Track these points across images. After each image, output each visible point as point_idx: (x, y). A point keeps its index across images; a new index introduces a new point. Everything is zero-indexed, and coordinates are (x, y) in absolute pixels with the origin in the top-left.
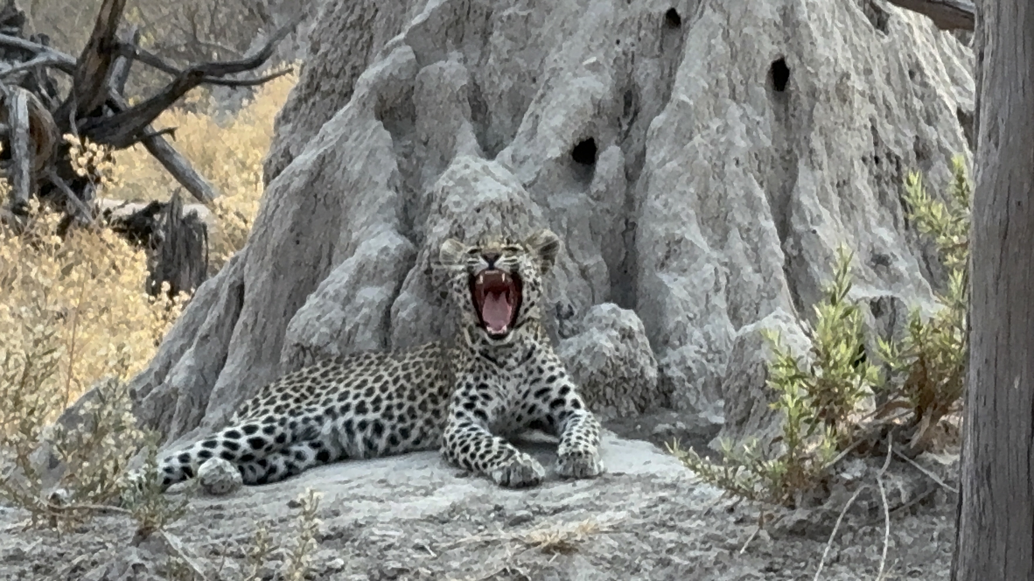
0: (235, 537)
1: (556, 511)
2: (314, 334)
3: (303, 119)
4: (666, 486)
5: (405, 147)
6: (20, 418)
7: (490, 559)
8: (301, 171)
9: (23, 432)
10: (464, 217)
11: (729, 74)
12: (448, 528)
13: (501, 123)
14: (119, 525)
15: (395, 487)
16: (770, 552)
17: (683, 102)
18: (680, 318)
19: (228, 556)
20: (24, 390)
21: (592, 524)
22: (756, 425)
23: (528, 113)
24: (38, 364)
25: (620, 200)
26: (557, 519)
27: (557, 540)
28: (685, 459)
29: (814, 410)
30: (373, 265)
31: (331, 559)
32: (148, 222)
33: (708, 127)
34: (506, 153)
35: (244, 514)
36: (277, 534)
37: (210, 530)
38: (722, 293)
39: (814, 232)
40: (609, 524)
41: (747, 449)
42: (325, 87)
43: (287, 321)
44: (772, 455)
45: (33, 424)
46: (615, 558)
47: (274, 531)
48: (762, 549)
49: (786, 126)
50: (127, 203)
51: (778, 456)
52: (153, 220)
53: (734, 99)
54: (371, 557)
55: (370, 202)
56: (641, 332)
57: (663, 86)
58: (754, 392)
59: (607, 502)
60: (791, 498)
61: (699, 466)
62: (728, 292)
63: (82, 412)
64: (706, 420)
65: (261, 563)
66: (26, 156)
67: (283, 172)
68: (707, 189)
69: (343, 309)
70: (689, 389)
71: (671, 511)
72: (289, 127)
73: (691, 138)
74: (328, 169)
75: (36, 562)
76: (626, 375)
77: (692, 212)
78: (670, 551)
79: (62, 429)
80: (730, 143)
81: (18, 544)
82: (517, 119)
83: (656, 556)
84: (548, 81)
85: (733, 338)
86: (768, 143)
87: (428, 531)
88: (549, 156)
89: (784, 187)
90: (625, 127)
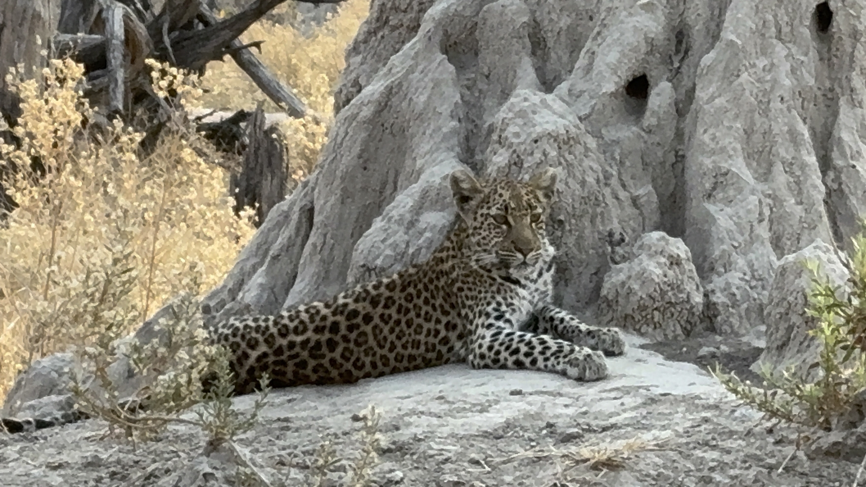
0: (300, 448)
1: (605, 429)
2: (378, 257)
3: (373, 52)
4: (708, 407)
5: (468, 79)
6: (99, 333)
7: (541, 474)
8: (369, 102)
9: (101, 346)
10: (523, 147)
11: (775, 16)
12: (501, 444)
13: (560, 58)
14: (192, 435)
15: (453, 403)
16: (807, 471)
17: (731, 41)
18: (725, 247)
19: (294, 466)
20: (103, 307)
21: (639, 441)
22: (796, 349)
23: (584, 50)
24: (117, 281)
25: (670, 134)
26: (605, 437)
27: (605, 457)
28: (727, 382)
29: (850, 337)
30: (436, 191)
31: (391, 471)
32: (235, 129)
33: (754, 66)
34: (563, 87)
35: (310, 427)
36: (341, 447)
37: (277, 442)
38: (766, 223)
39: (854, 167)
40: (655, 442)
41: (786, 374)
42: (393, 21)
43: (354, 243)
44: (810, 378)
45: (111, 339)
46: (658, 475)
47: (337, 444)
48: (799, 469)
49: (829, 66)
50: (214, 111)
51: (816, 380)
52: (239, 127)
53: (780, 39)
54: (429, 471)
55: (434, 131)
56: (688, 259)
57: (713, 26)
58: (795, 319)
59: (654, 422)
60: (827, 421)
61: (740, 389)
62: (771, 221)
63: (157, 328)
64: (749, 344)
65: (325, 474)
66: (121, 66)
67: (352, 102)
68: (753, 123)
69: (406, 233)
70: (732, 314)
71: (714, 431)
72: (359, 59)
73: (738, 76)
74: (394, 100)
75: (113, 469)
76: (673, 301)
77: (739, 146)
78: (712, 469)
79: (138, 343)
80: (775, 81)
81: (96, 451)
82: (574, 55)
83: (699, 474)
84: (603, 19)
85: (775, 267)
86: (812, 82)
87: (483, 446)
88: (604, 91)
89: (825, 123)
90: (676, 65)
